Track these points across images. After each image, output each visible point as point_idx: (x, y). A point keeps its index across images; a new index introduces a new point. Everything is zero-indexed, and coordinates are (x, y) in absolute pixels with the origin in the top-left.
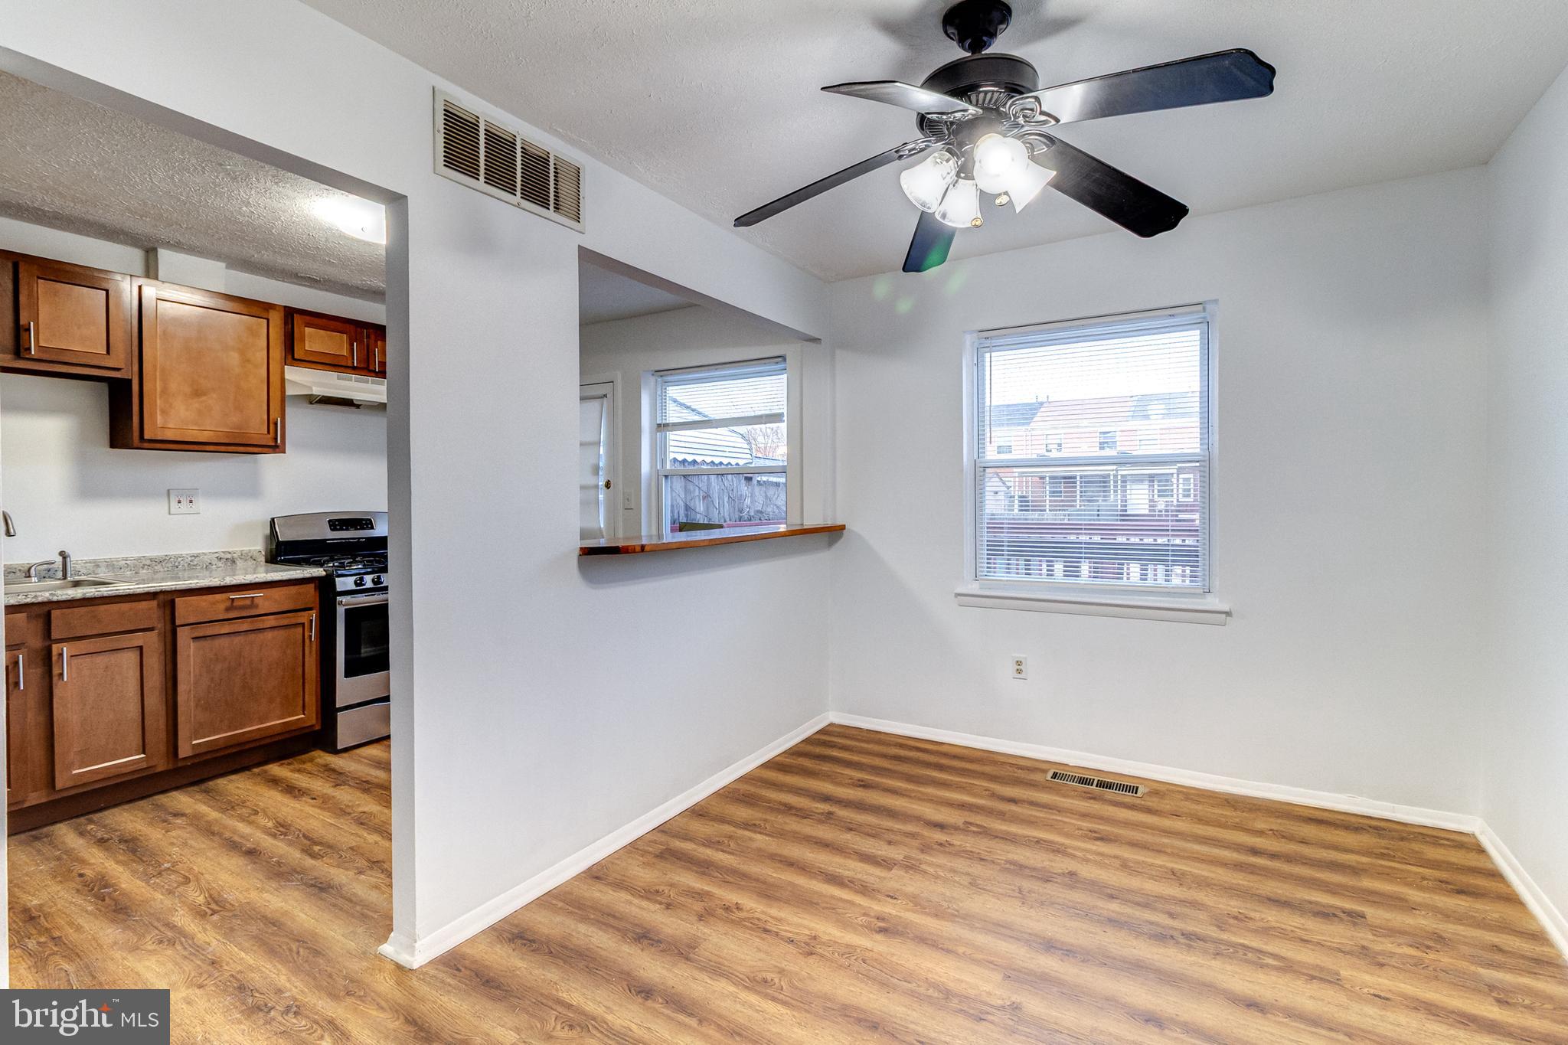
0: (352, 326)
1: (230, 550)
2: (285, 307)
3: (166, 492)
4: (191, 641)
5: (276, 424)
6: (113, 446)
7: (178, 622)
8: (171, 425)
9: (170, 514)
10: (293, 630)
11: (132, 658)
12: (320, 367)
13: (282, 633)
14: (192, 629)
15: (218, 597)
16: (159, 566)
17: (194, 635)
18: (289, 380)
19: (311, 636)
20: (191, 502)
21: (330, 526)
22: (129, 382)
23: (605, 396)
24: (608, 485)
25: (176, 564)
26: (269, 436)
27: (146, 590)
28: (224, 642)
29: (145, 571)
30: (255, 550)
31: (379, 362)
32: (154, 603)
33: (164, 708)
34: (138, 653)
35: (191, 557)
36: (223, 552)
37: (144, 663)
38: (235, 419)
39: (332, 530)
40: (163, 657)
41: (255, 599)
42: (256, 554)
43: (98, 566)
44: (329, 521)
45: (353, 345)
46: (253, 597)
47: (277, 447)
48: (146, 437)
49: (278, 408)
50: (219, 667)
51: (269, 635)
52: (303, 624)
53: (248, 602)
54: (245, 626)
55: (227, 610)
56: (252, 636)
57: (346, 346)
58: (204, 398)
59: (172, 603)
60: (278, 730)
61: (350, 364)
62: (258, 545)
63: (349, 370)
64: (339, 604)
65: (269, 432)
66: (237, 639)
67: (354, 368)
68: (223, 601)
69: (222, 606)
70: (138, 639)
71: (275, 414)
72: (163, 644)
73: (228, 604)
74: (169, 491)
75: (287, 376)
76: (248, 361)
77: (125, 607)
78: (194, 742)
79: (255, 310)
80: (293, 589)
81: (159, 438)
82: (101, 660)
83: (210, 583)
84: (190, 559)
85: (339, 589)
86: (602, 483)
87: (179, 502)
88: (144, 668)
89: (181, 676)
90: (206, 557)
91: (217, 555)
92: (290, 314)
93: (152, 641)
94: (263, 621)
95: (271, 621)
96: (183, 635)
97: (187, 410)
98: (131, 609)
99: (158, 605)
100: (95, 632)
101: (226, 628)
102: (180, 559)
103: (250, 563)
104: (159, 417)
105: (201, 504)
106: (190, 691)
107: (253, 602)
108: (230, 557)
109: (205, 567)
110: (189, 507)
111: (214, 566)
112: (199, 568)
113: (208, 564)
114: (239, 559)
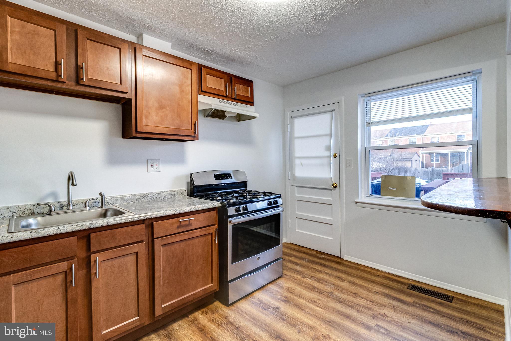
0: (225, 75)
1: (173, 190)
2: (198, 64)
3: (146, 161)
4: (161, 246)
5: (195, 124)
6: (124, 137)
7: (155, 237)
8: (149, 124)
9: (148, 172)
10: (207, 237)
11: (132, 258)
12: (212, 95)
13: (202, 239)
14: (162, 240)
15: (174, 220)
16: (144, 199)
17: (163, 244)
18: (200, 101)
19: (215, 240)
20: (157, 165)
21: (215, 177)
22: (130, 100)
23: (334, 110)
24: (335, 156)
25: (151, 198)
26: (192, 131)
27: (140, 218)
28: (176, 246)
29: (137, 202)
30: (183, 190)
31: (236, 94)
32: (143, 226)
33: (148, 287)
34: (136, 255)
35: (157, 194)
36: (170, 191)
37: (139, 262)
38: (177, 121)
39: (216, 179)
40: (147, 257)
41: (190, 220)
42: (184, 192)
43: (117, 200)
44: (214, 175)
45: (226, 85)
46: (189, 220)
47: (195, 137)
48: (139, 130)
49: (196, 116)
50: (174, 261)
51: (197, 240)
52: (212, 233)
53: (187, 223)
54: (186, 236)
55: (178, 227)
56: (189, 242)
57: (223, 85)
58: (164, 110)
59: (152, 224)
60: (201, 294)
61: (225, 95)
62: (184, 188)
63: (224, 98)
64: (229, 222)
65: (192, 129)
66: (183, 244)
67: (226, 97)
68: (176, 223)
69: (175, 226)
70: (135, 248)
71: (194, 120)
72: (147, 250)
73: (178, 224)
74: (147, 160)
75: (199, 100)
76: (183, 91)
77: (129, 229)
78: (163, 306)
79: (186, 65)
80: (207, 214)
81: (144, 131)
82: (116, 262)
83: (170, 213)
84: (156, 195)
85: (229, 214)
86: (332, 154)
87: (152, 166)
88: (139, 265)
89: (156, 268)
90: (163, 193)
91: (167, 193)
92: (200, 67)
93: (142, 248)
94: (194, 233)
95: (198, 233)
96: (158, 244)
97: (157, 116)
98: (132, 230)
99: (145, 227)
100: (114, 246)
101: (178, 238)
102: (152, 195)
103: (182, 196)
104: (144, 120)
105: (161, 167)
106: (161, 277)
107: (189, 222)
108: (173, 194)
109: (163, 199)
110: (156, 168)
111: (167, 198)
112: (160, 199)
113: (164, 197)
114: (177, 194)
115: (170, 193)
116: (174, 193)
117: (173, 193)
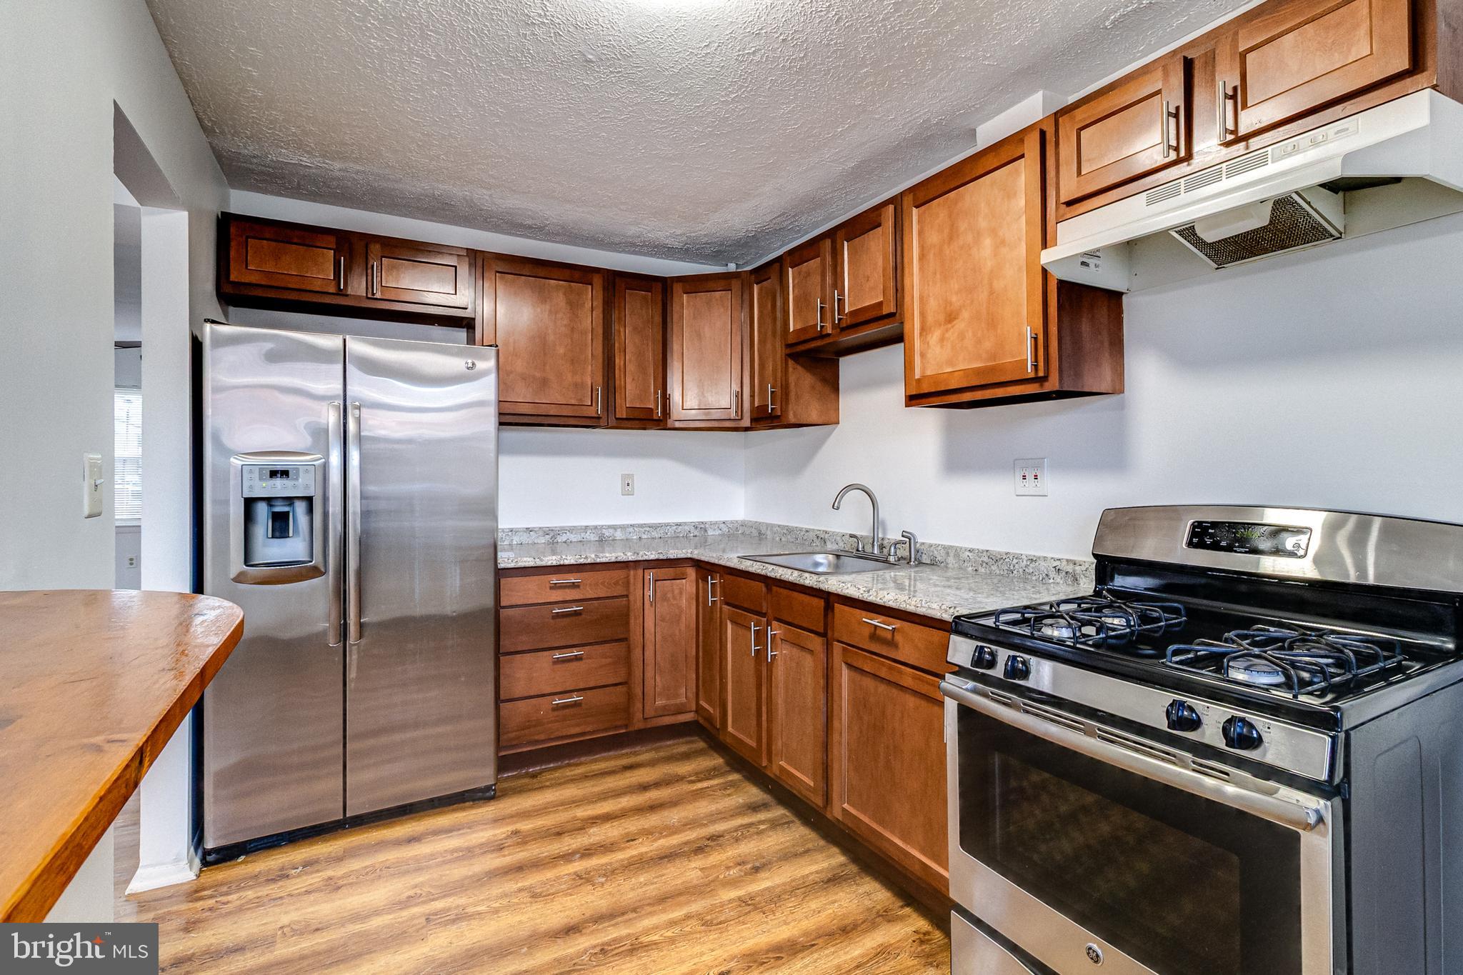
3: (1012, 463)
4: (844, 665)
8: (928, 373)
9: (1017, 494)
14: (843, 648)
16: (996, 566)
17: (845, 659)
20: (1036, 478)
25: (1012, 568)
29: (983, 570)
34: (813, 659)
35: (1028, 559)
36: (1067, 560)
38: (989, 344)
39: (1191, 545)
41: (895, 633)
44: (1194, 525)
48: (908, 394)
50: (866, 718)
51: (910, 700)
56: (894, 692)
59: (833, 609)
66: (881, 688)
74: (1014, 461)
77: (805, 599)
78: (845, 806)
81: (917, 393)
82: (795, 654)
84: (1025, 562)
85: (949, 658)
87: (1024, 478)
89: (835, 707)
90: (1044, 563)
93: (819, 649)
94: (901, 673)
95: (910, 678)
96: (837, 653)
97: (942, 347)
99: (825, 606)
100: (791, 619)
101: (868, 664)
102: (1016, 561)
104: (918, 364)
105: (1047, 482)
106: (842, 733)
108: (1071, 571)
109: (1041, 579)
110: (1034, 485)
111: (1051, 581)
112: (1034, 578)
113: (1044, 575)
114: (1082, 576)
115: (1064, 566)
116: (1074, 571)
117: (1070, 568)
